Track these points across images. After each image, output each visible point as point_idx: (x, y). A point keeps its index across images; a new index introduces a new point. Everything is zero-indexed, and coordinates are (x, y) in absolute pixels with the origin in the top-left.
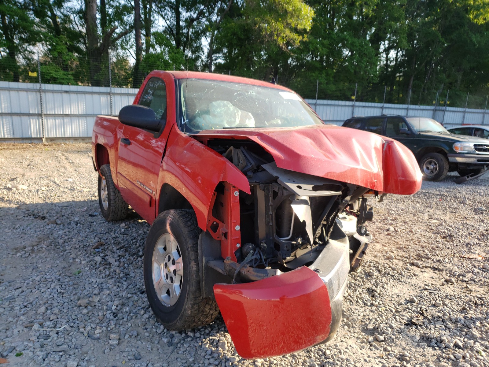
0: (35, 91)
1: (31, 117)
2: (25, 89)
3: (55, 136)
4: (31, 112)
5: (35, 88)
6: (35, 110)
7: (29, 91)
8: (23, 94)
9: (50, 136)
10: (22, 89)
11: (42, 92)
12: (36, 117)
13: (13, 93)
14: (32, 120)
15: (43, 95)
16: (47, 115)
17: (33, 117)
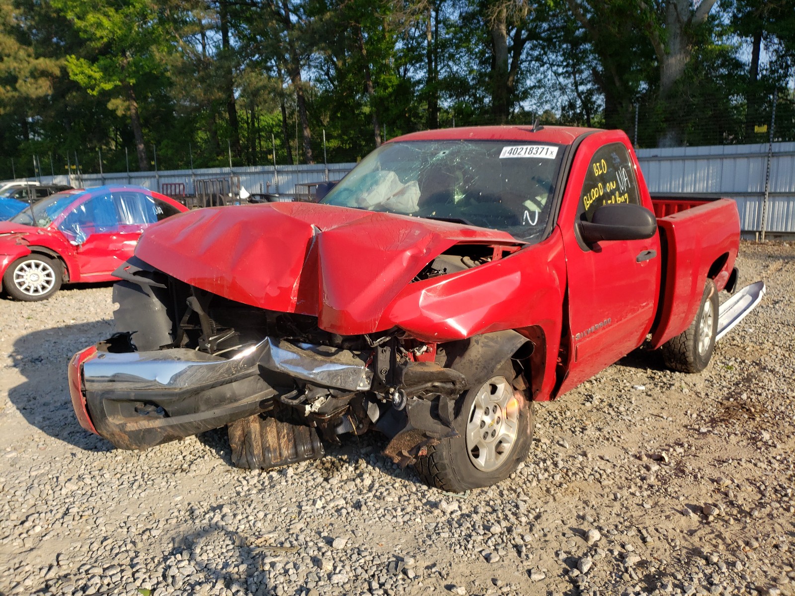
0: (762, 157)
1: (748, 198)
2: (745, 154)
3: (784, 230)
4: (749, 190)
5: (763, 151)
6: (757, 188)
7: (753, 157)
8: (742, 163)
9: (774, 230)
10: (742, 154)
11: (773, 156)
12: (756, 198)
13: (727, 163)
14: (748, 203)
15: (773, 162)
16: (774, 195)
17: (753, 198)
